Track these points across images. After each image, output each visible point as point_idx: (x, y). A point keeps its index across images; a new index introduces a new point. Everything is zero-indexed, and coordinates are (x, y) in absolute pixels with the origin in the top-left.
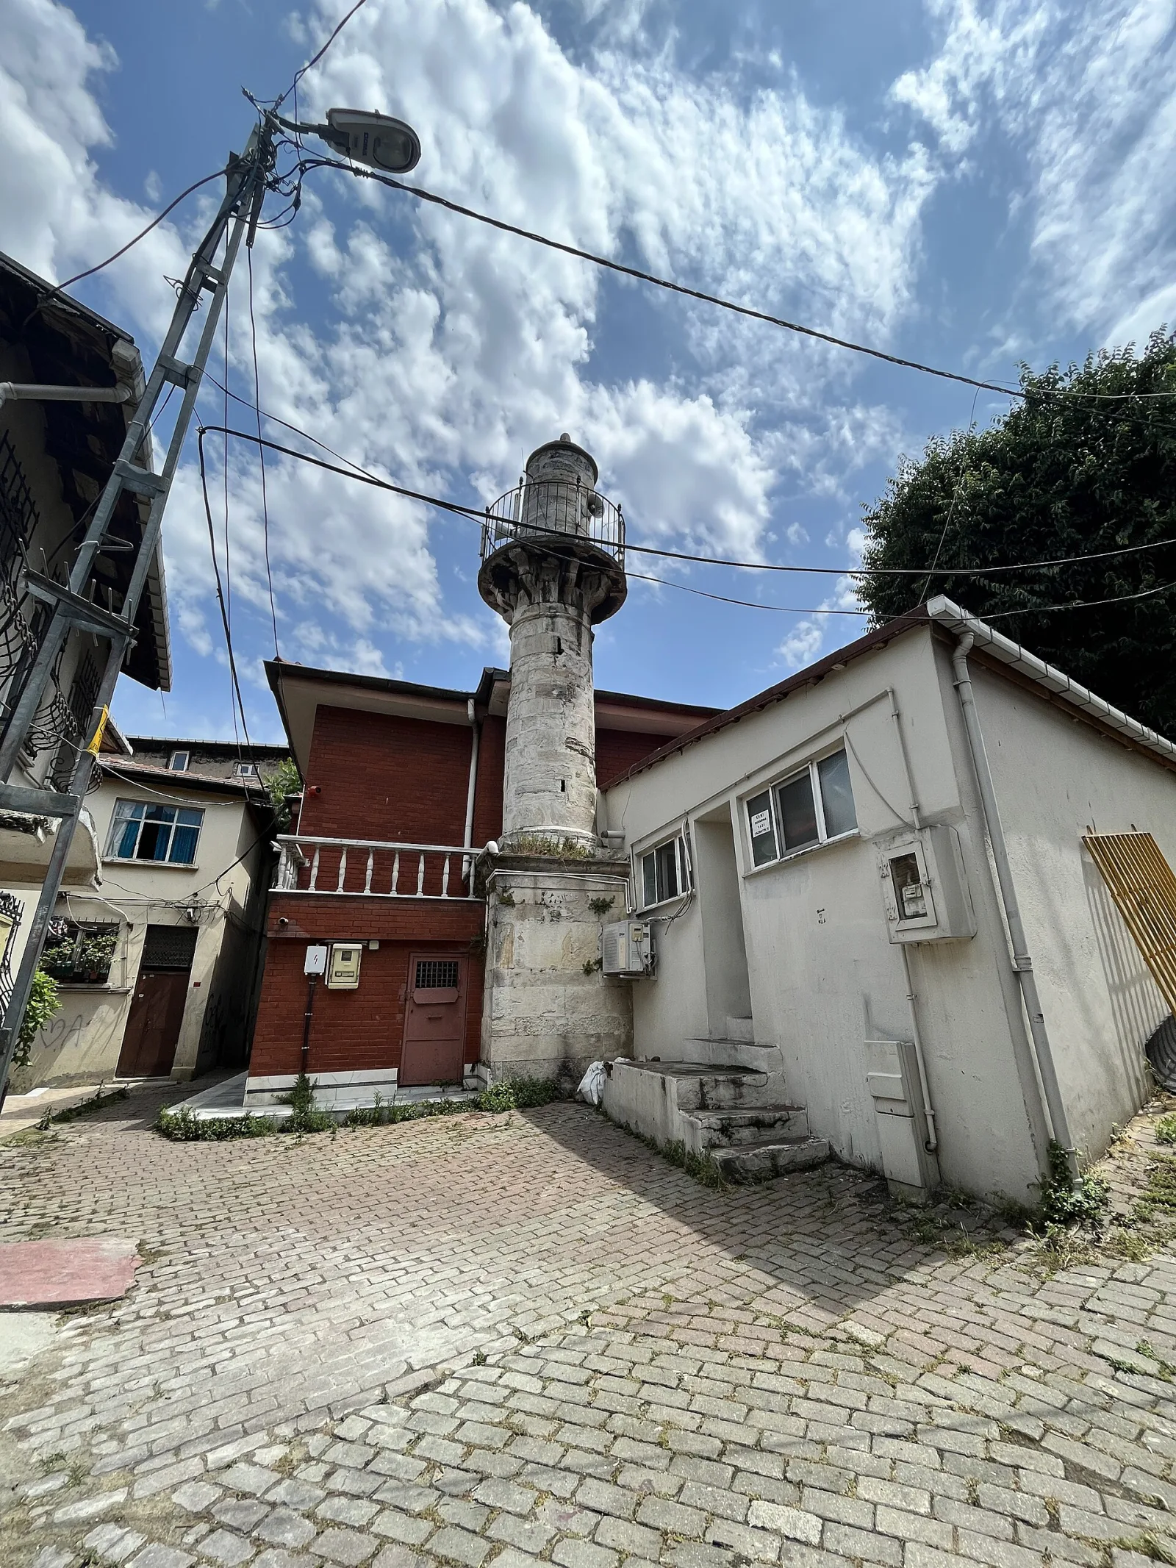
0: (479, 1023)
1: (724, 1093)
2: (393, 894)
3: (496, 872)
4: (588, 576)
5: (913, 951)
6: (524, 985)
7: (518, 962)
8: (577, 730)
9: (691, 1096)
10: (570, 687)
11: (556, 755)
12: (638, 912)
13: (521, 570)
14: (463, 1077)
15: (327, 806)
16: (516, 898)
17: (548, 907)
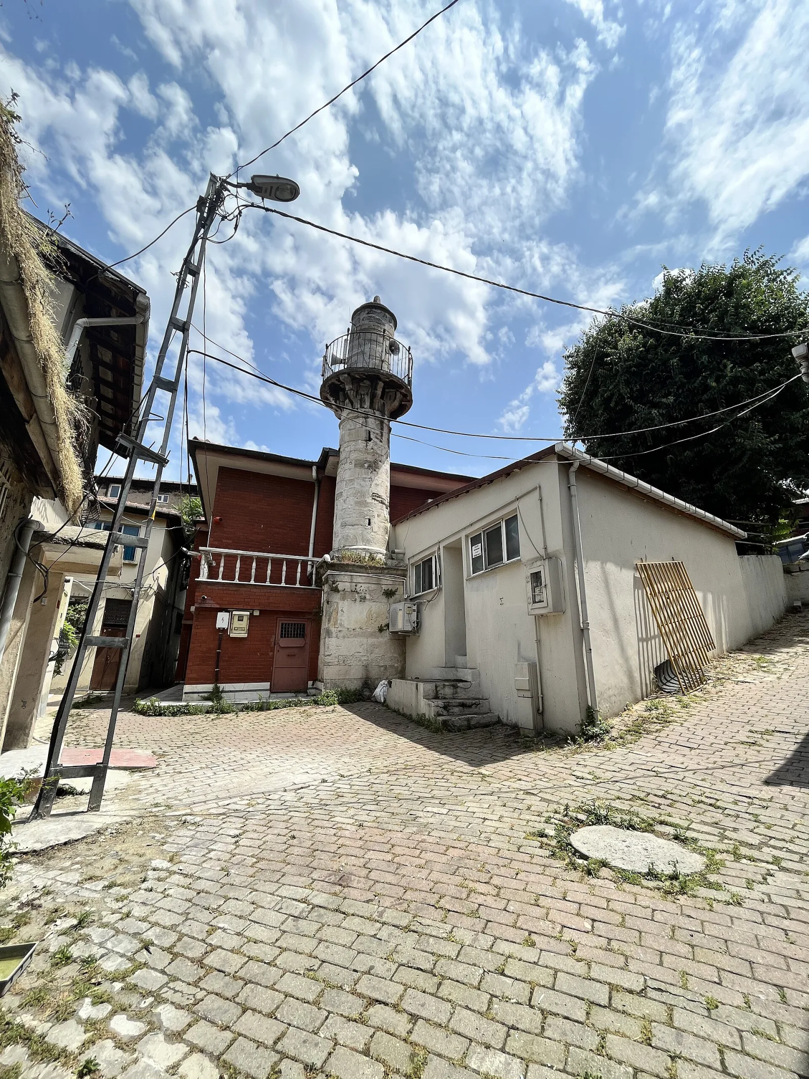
0: (317, 659)
1: (448, 691)
2: (268, 584)
3: (329, 572)
4: (389, 392)
5: (539, 618)
6: (344, 637)
7: (341, 625)
8: (379, 488)
9: (430, 692)
10: (375, 462)
11: (365, 504)
12: (411, 597)
13: (347, 388)
14: (307, 688)
15: (225, 530)
16: (340, 587)
17: (358, 593)
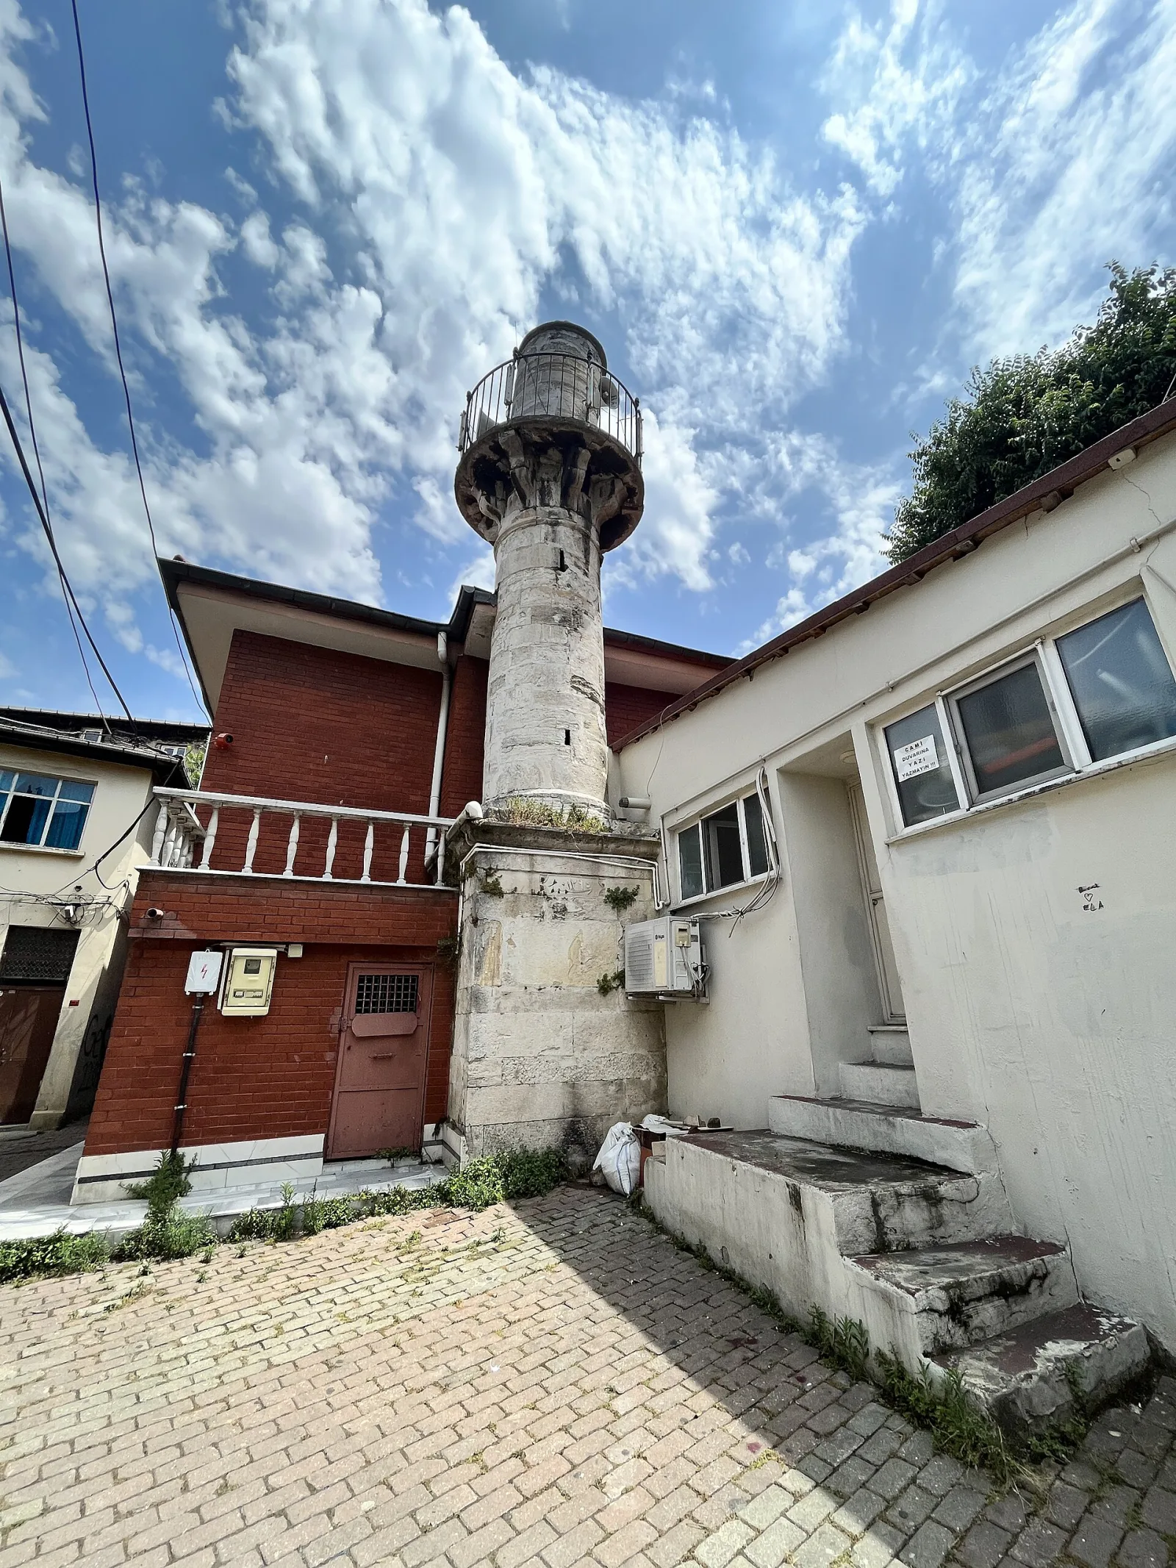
1: (913, 1219)
2: (327, 878)
3: (477, 848)
6: (516, 1009)
7: (508, 978)
8: (586, 667)
9: (860, 1227)
10: (576, 612)
11: (559, 697)
12: (673, 907)
14: (422, 1144)
15: (240, 763)
16: (505, 885)
17: (549, 898)
